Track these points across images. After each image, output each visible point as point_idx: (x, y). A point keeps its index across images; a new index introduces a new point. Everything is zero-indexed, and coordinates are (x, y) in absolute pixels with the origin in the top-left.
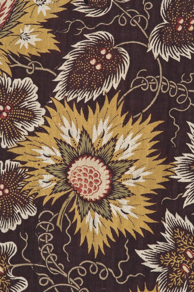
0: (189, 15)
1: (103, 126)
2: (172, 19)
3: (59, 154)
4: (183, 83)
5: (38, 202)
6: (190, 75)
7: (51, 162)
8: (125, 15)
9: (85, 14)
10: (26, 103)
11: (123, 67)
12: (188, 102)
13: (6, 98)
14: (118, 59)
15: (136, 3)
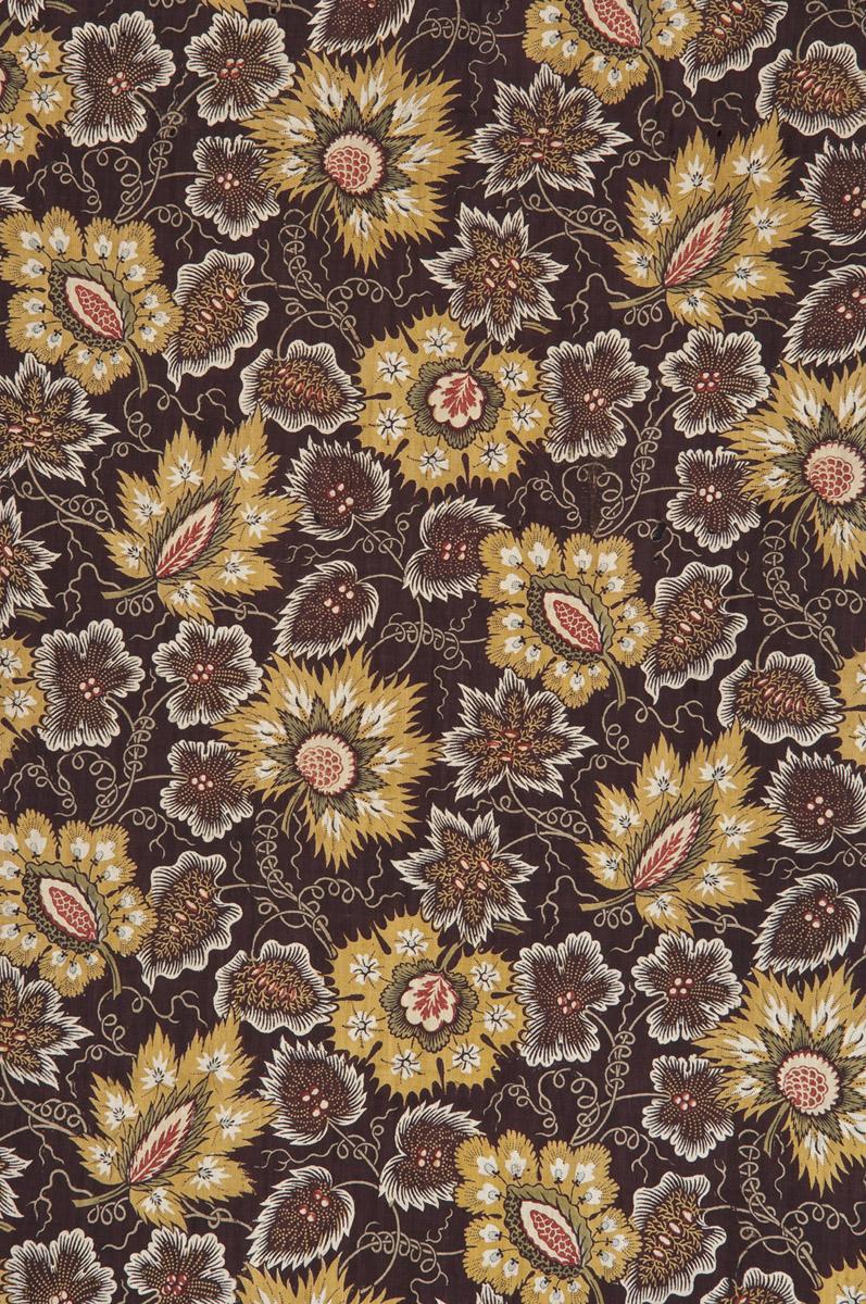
0: (459, 538)
1: (343, 691)
2: (435, 544)
3: (283, 731)
4: (451, 631)
5: (255, 798)
6: (462, 620)
7: (272, 742)
8: (371, 538)
9: (316, 536)
10: (235, 661)
11: (369, 610)
12: (459, 656)
13: (208, 654)
14: (362, 598)
15: (386, 522)
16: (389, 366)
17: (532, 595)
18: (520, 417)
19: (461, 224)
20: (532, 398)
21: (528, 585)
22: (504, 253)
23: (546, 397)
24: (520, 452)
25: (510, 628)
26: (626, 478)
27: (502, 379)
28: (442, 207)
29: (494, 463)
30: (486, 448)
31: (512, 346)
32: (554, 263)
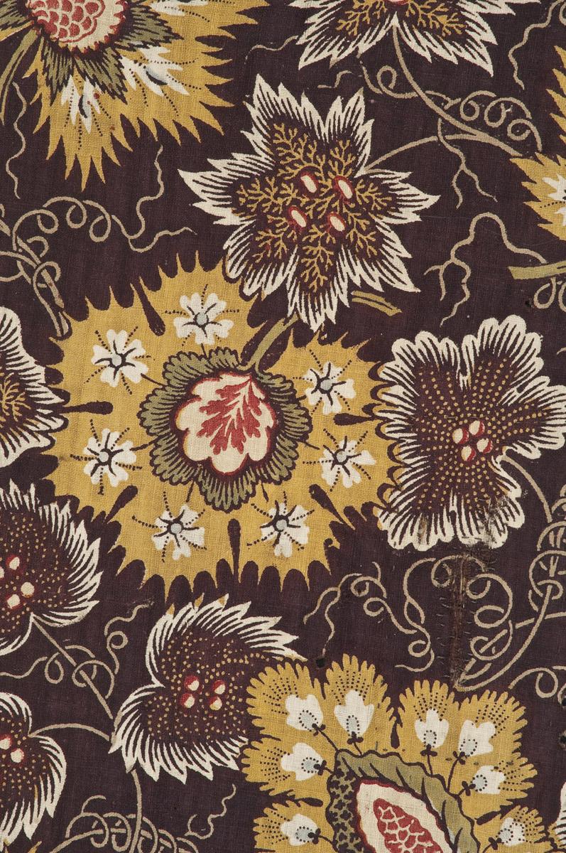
0: (213, 670)
2: (171, 678)
4: (189, 838)
6: (209, 820)
8: (61, 658)
11: (49, 786)
14: (39, 764)
15: (87, 631)
16: (112, 355)
17: (336, 784)
18: (336, 462)
19: (254, 113)
20: (359, 428)
21: (331, 766)
22: (327, 168)
23: (385, 430)
24: (333, 525)
25: (293, 841)
26: (521, 587)
27: (308, 392)
28: (221, 81)
29: (284, 540)
30: (272, 512)
31: (331, 332)
32: (413, 190)
